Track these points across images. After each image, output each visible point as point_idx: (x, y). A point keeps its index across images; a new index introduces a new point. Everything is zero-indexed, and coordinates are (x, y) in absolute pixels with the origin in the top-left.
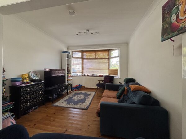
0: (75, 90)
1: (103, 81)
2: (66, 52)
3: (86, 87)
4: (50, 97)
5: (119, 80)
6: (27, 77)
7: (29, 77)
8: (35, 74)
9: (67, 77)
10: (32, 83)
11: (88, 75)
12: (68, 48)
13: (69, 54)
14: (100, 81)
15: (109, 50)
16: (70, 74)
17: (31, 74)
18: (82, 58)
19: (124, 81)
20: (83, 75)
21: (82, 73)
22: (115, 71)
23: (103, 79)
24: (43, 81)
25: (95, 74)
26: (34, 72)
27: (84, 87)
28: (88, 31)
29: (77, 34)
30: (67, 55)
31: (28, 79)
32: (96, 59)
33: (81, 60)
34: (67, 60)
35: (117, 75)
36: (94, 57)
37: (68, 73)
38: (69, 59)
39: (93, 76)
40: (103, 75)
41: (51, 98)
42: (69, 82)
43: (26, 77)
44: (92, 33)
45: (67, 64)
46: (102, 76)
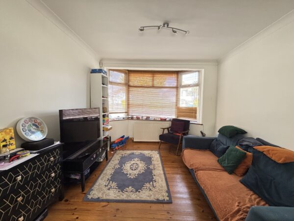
0: (117, 148)
1: (168, 129)
2: (100, 71)
3: (135, 140)
4: (73, 177)
5: (201, 128)
6: (11, 138)
7: (17, 136)
8: (34, 125)
9: (103, 124)
10: (29, 156)
11: (138, 118)
12: (101, 63)
13: (105, 75)
14: (164, 129)
15: (177, 73)
16: (108, 116)
17: (21, 128)
18: (128, 86)
19: (218, 132)
20: (128, 118)
21: (127, 113)
22: (192, 112)
23: (168, 125)
24: (58, 143)
25: (152, 116)
26: (30, 119)
27: (132, 140)
28: (166, 26)
29: (141, 30)
30: (103, 77)
31: (13, 141)
32: (153, 87)
33: (124, 88)
34: (103, 87)
35: (195, 117)
36: (150, 84)
37: (104, 116)
38: (105, 86)
39: (148, 119)
40: (166, 117)
41: (78, 177)
42: (107, 134)
43: (7, 138)
44: (175, 32)
45: (103, 97)
46: (165, 120)
